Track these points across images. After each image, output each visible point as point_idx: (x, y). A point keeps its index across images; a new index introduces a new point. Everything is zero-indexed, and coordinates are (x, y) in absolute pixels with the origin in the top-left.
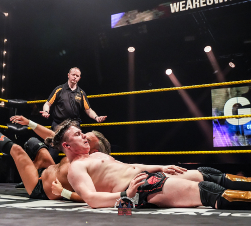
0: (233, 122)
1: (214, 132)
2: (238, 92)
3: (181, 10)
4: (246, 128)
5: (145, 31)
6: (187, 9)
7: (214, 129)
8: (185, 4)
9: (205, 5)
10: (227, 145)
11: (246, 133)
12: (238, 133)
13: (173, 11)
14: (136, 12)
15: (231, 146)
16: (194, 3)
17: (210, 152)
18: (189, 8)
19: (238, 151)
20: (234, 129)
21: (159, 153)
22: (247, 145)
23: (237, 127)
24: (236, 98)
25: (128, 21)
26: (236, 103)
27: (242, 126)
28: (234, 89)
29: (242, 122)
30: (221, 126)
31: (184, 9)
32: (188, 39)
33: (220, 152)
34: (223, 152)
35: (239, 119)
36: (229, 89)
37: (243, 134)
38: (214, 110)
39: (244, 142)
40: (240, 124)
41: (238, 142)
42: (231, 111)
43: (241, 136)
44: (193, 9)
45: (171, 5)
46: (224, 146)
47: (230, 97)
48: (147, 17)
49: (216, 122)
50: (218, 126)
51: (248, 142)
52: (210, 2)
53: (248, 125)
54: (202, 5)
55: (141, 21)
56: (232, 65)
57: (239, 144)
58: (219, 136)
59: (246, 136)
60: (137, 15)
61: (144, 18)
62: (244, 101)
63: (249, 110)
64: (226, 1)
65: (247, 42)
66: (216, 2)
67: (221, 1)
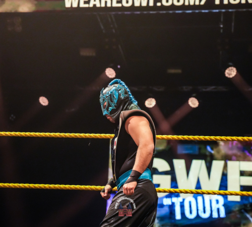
3: (82, 5)
4: (162, 206)
5: (19, 29)
6: (91, 5)
9: (120, 5)
13: (68, 5)
18: (95, 5)
31: (87, 6)
32: (86, 53)
44: (101, 8)
48: (24, 6)
52: (127, 2)
53: (164, 200)
54: (115, 4)
55: (13, 11)
59: (158, 218)
61: (18, 6)
63: (169, 177)
64: (151, 4)
65: (173, 71)
66: (137, 4)
67: (144, 4)
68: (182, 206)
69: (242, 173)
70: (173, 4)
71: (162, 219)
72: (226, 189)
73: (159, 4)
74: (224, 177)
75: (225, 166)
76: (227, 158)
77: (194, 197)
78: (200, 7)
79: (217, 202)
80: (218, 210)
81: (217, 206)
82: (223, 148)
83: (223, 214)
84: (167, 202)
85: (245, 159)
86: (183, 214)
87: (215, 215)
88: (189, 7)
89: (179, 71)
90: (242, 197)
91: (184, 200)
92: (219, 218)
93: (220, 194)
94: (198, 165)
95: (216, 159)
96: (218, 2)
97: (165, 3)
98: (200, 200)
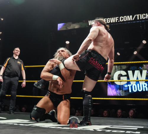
0: (118, 83)
1: (108, 88)
2: (121, 68)
4: (124, 87)
7: (108, 86)
10: (114, 95)
11: (124, 89)
12: (120, 89)
13: (90, 24)
14: (71, 23)
17: (104, 99)
19: (118, 99)
20: (118, 87)
21: (78, 98)
22: (124, 95)
23: (120, 86)
24: (120, 71)
25: (67, 29)
26: (120, 73)
28: (119, 66)
29: (122, 83)
30: (112, 85)
33: (109, 99)
34: (111, 99)
35: (121, 82)
36: (117, 66)
39: (123, 94)
40: (121, 85)
42: (117, 78)
43: (121, 91)
45: (89, 21)
46: (113, 95)
47: (117, 70)
48: (76, 26)
49: (109, 83)
50: (110, 85)
51: (125, 94)
52: (108, 21)
53: (125, 85)
55: (73, 28)
56: (118, 54)
57: (120, 95)
58: (111, 90)
60: (71, 25)
61: (75, 27)
62: (124, 73)
63: (126, 77)
64: (116, 21)
65: (126, 43)
66: (112, 22)
67: (114, 22)
68: (132, 87)
70: (123, 20)
71: (125, 91)
73: (119, 21)
77: (136, 84)
78: (132, 21)
79: (145, 85)
80: (145, 88)
81: (145, 87)
82: (145, 67)
83: (147, 89)
86: (132, 90)
88: (129, 21)
91: (132, 85)
93: (146, 82)
94: (137, 72)
96: (138, 19)
97: (121, 21)
98: (138, 84)
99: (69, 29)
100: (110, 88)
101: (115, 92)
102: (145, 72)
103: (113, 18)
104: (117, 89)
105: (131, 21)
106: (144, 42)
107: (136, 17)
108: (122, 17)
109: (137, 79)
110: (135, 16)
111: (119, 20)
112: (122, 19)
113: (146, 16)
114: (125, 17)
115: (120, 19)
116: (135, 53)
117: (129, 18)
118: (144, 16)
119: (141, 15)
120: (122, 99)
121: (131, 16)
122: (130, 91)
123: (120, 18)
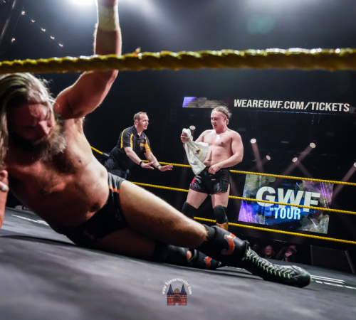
2: (267, 180)
3: (243, 106)
4: (268, 211)
6: (247, 106)
7: (241, 207)
8: (247, 102)
9: (262, 107)
10: (248, 221)
11: (267, 214)
12: (259, 213)
13: (235, 105)
14: (205, 99)
15: (252, 222)
16: (254, 103)
18: (249, 106)
20: (257, 208)
23: (260, 207)
25: (197, 105)
26: (266, 190)
27: (264, 207)
29: (267, 205)
31: (245, 106)
33: (241, 225)
36: (260, 177)
37: (263, 215)
38: (245, 191)
39: (262, 221)
41: (258, 220)
43: (261, 216)
44: (252, 108)
46: (246, 221)
47: (260, 184)
49: (245, 201)
50: (245, 205)
52: (266, 105)
54: (259, 106)
56: (268, 158)
57: (258, 222)
59: (265, 217)
60: (206, 102)
62: (272, 190)
63: (274, 197)
64: (278, 107)
65: (284, 142)
66: (271, 107)
67: (275, 107)
68: (279, 212)
69: (312, 198)
71: (267, 218)
72: (303, 204)
73: (282, 108)
74: (303, 199)
75: (304, 194)
76: (305, 190)
78: (303, 110)
79: (297, 211)
80: (297, 216)
81: (297, 214)
82: (304, 184)
83: (299, 218)
84: (272, 209)
85: (315, 191)
86: (279, 216)
87: (295, 218)
88: (298, 110)
89: (287, 142)
90: (311, 210)
91: (280, 209)
92: (297, 220)
93: (299, 208)
94: (290, 192)
95: (300, 190)
96: (313, 109)
97: (285, 107)
98: (289, 209)
99: (202, 107)
100: (244, 209)
101: (251, 217)
102: (300, 193)
103: (274, 102)
104: (255, 213)
105: (301, 110)
106: (313, 145)
107: (311, 105)
108: (289, 103)
109: (289, 202)
110: (309, 103)
111: (283, 105)
112: (288, 105)
113: (325, 106)
114: (293, 104)
115: (285, 105)
116: (295, 160)
117: (300, 105)
118: (323, 106)
119: (318, 104)
120: (260, 228)
121: (302, 103)
122: (276, 217)
123: (286, 103)
